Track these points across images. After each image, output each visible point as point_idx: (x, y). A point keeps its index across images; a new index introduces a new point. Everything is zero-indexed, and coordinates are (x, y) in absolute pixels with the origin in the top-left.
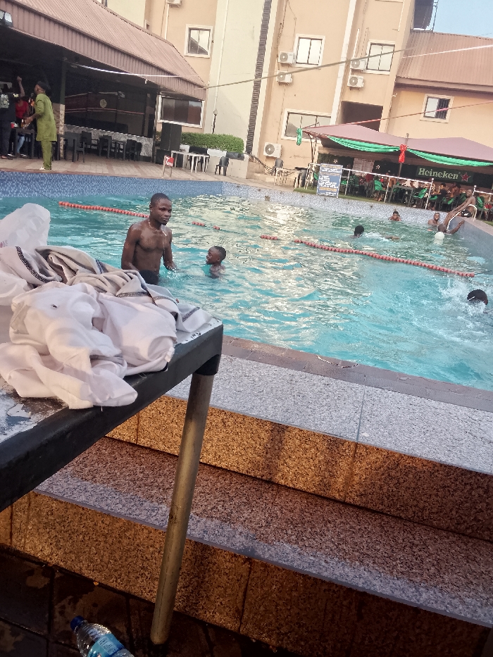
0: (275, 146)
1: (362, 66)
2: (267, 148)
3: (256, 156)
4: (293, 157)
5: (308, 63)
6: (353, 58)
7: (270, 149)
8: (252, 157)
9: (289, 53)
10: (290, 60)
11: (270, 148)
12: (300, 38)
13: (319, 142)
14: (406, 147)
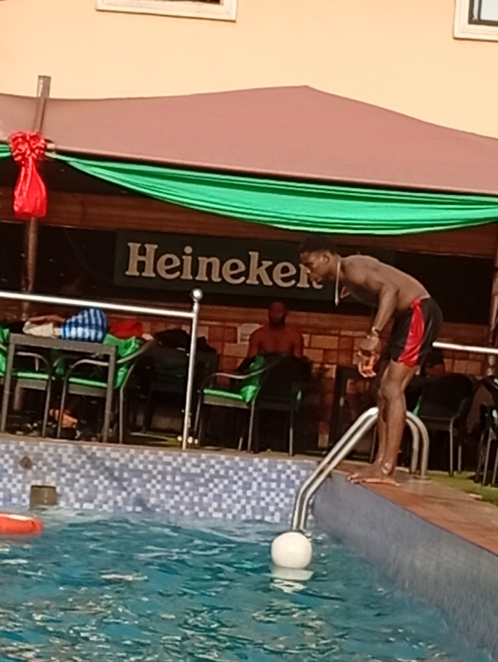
14: (41, 143)
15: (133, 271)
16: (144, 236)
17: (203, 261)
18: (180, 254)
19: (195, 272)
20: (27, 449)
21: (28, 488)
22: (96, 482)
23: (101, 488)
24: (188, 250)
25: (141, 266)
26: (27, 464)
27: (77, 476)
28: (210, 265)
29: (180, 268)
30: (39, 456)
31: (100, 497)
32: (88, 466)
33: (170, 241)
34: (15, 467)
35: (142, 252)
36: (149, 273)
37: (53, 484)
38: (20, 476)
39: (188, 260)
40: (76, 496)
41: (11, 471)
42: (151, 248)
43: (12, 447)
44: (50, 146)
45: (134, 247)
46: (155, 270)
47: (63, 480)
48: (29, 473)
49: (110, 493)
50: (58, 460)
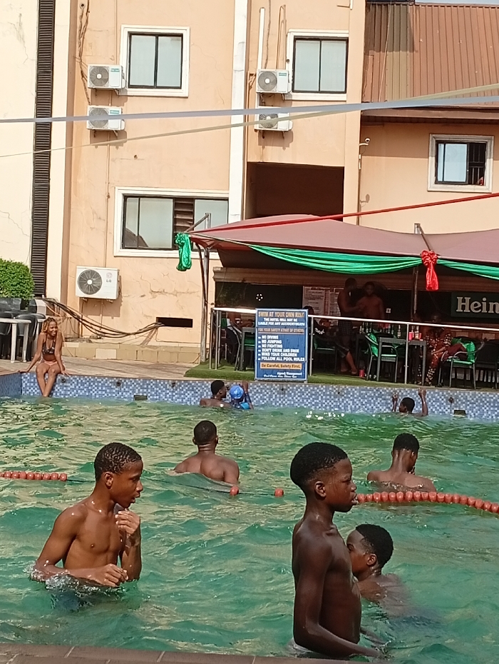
0: (102, 272)
1: (282, 87)
2: (82, 280)
3: (59, 301)
4: (150, 296)
5: (155, 87)
6: (259, 69)
7: (90, 282)
8: (52, 303)
9: (111, 67)
10: (115, 82)
11: (90, 280)
12: (131, 34)
13: (214, 255)
14: (435, 256)
15: (459, 310)
16: (464, 294)
17: (491, 304)
18: (481, 302)
19: (488, 309)
20: (451, 394)
21: (453, 411)
22: (483, 408)
23: (485, 411)
24: (484, 299)
25: (463, 307)
26: (451, 401)
27: (475, 405)
28: (494, 306)
29: (481, 308)
30: (457, 397)
31: (485, 415)
32: (479, 401)
33: (476, 296)
34: (446, 402)
35: (464, 301)
36: (467, 310)
37: (464, 409)
38: (449, 406)
39: (484, 304)
40: (474, 414)
41: (445, 404)
42: (468, 299)
43: (445, 393)
44: (439, 257)
45: (460, 299)
46: (470, 309)
47: (468, 407)
48: (453, 404)
49: (489, 413)
50: (466, 398)
